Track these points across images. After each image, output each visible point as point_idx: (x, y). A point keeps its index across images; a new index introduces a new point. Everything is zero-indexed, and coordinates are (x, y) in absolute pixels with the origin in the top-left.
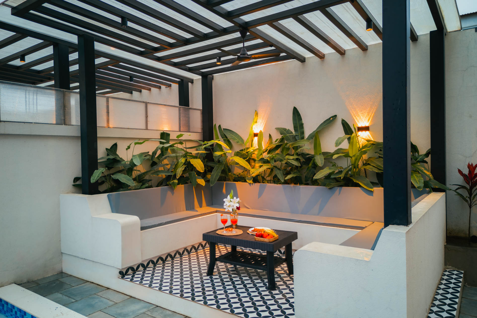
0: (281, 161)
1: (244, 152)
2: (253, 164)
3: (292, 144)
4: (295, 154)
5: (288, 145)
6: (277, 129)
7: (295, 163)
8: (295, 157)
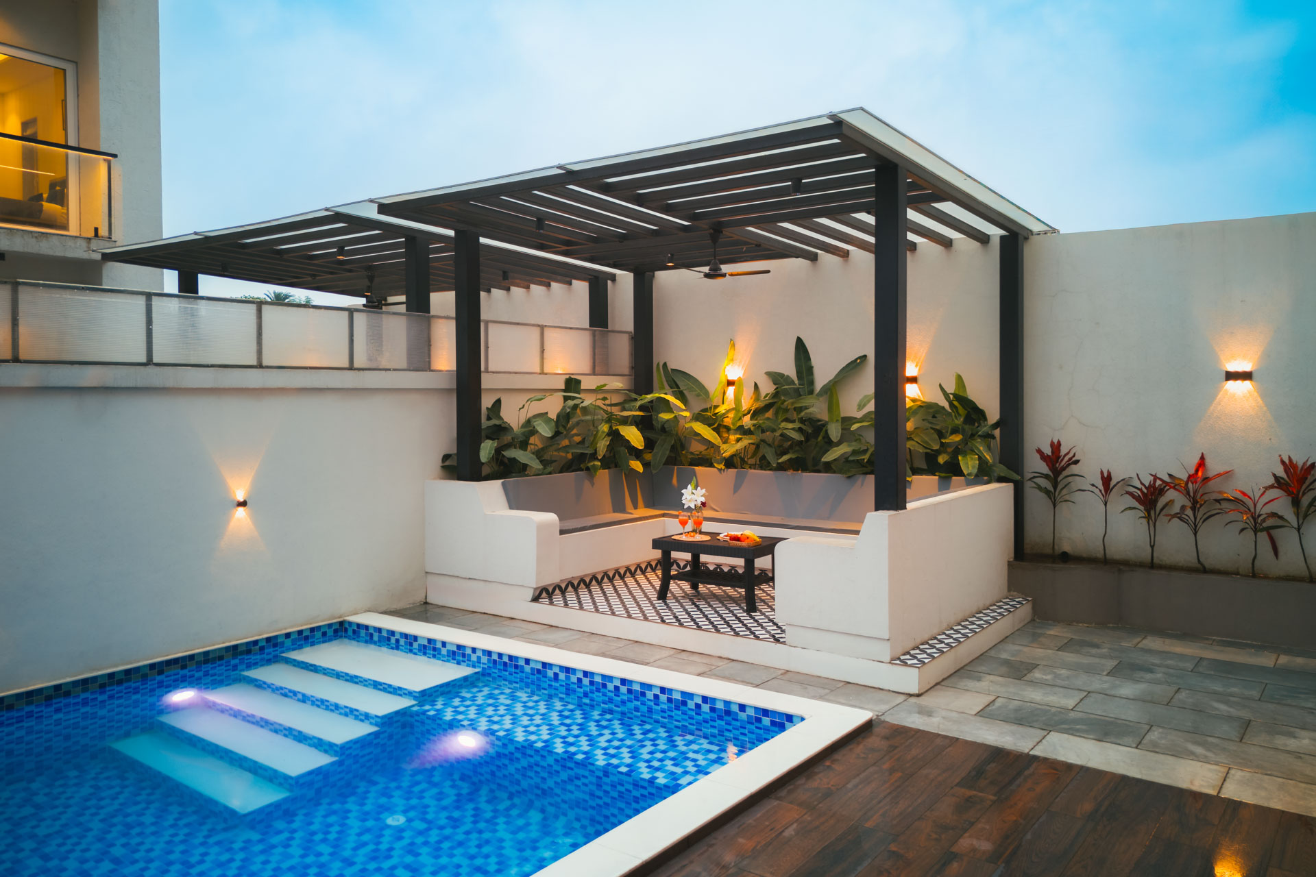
0: (774, 430)
1: (709, 414)
2: (725, 435)
3: (793, 403)
4: (797, 421)
5: (786, 403)
6: (769, 374)
7: (796, 436)
8: (797, 425)
